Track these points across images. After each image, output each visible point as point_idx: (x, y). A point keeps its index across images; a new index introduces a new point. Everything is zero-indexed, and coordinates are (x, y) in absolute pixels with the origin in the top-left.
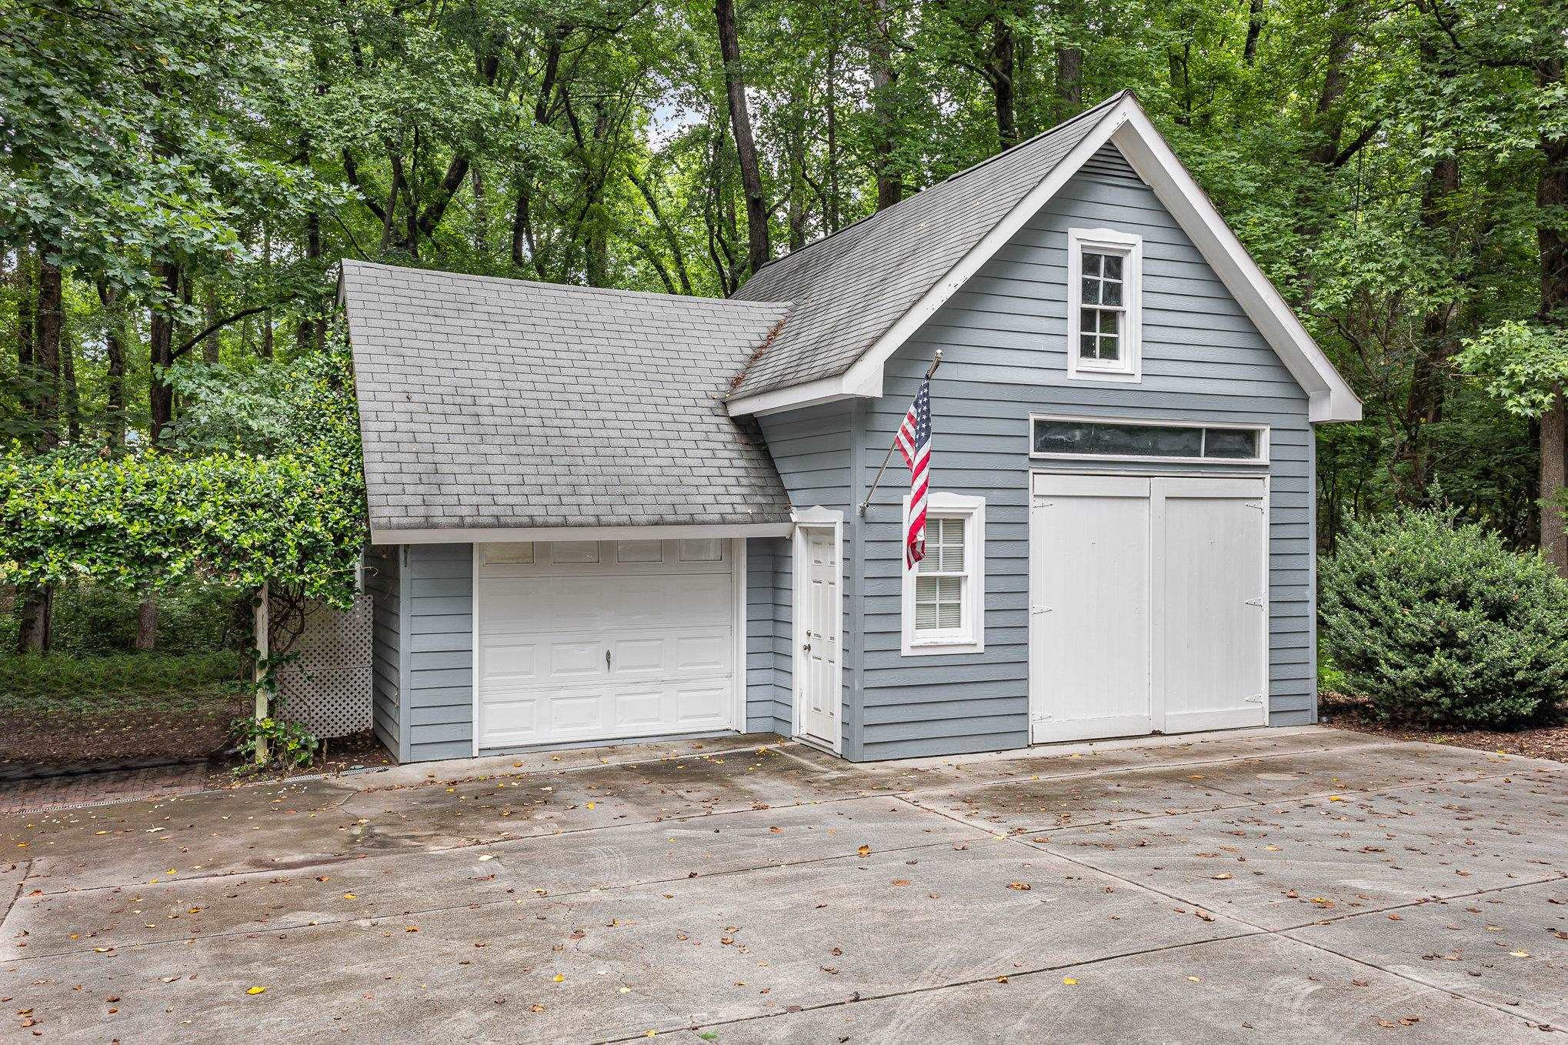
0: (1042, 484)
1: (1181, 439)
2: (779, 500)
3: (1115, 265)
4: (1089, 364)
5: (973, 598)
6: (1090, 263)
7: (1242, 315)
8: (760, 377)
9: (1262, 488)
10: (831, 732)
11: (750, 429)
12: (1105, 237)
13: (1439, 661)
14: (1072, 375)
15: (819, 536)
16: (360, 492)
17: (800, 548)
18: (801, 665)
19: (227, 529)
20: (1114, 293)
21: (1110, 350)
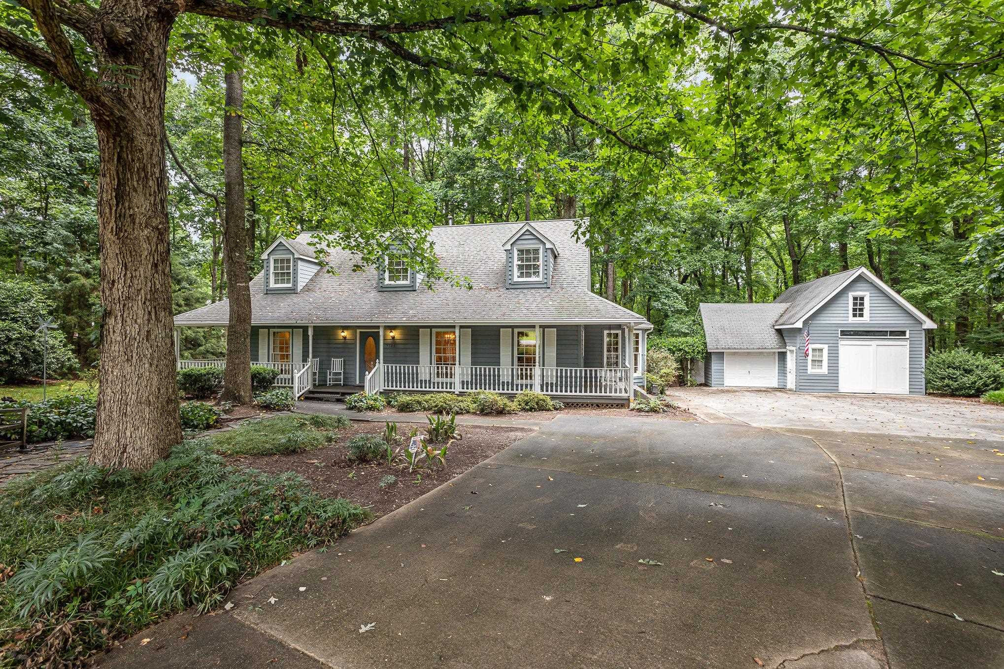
0: (841, 342)
1: (882, 333)
2: (785, 345)
3: (862, 299)
4: (855, 319)
5: (825, 363)
6: (855, 299)
7: (900, 306)
8: (781, 321)
9: (907, 343)
10: (794, 387)
11: (779, 332)
12: (859, 294)
13: (946, 381)
14: (850, 321)
15: (792, 351)
16: (705, 343)
17: (788, 353)
18: (788, 375)
19: (686, 349)
20: (862, 304)
21: (861, 315)
